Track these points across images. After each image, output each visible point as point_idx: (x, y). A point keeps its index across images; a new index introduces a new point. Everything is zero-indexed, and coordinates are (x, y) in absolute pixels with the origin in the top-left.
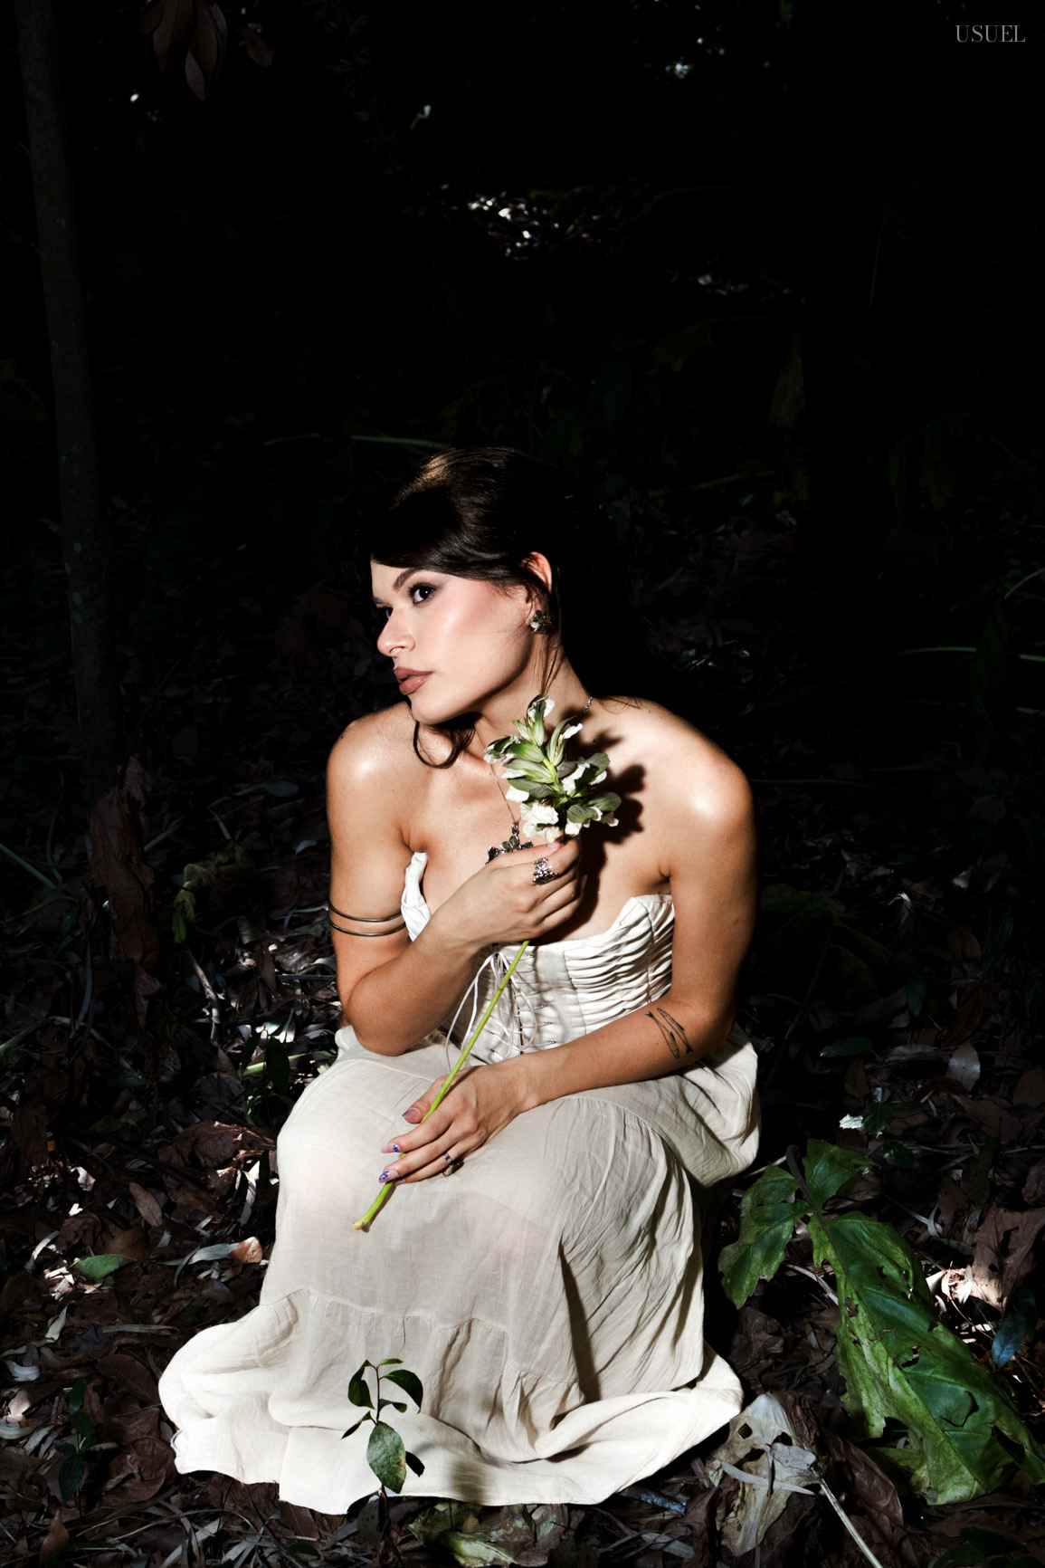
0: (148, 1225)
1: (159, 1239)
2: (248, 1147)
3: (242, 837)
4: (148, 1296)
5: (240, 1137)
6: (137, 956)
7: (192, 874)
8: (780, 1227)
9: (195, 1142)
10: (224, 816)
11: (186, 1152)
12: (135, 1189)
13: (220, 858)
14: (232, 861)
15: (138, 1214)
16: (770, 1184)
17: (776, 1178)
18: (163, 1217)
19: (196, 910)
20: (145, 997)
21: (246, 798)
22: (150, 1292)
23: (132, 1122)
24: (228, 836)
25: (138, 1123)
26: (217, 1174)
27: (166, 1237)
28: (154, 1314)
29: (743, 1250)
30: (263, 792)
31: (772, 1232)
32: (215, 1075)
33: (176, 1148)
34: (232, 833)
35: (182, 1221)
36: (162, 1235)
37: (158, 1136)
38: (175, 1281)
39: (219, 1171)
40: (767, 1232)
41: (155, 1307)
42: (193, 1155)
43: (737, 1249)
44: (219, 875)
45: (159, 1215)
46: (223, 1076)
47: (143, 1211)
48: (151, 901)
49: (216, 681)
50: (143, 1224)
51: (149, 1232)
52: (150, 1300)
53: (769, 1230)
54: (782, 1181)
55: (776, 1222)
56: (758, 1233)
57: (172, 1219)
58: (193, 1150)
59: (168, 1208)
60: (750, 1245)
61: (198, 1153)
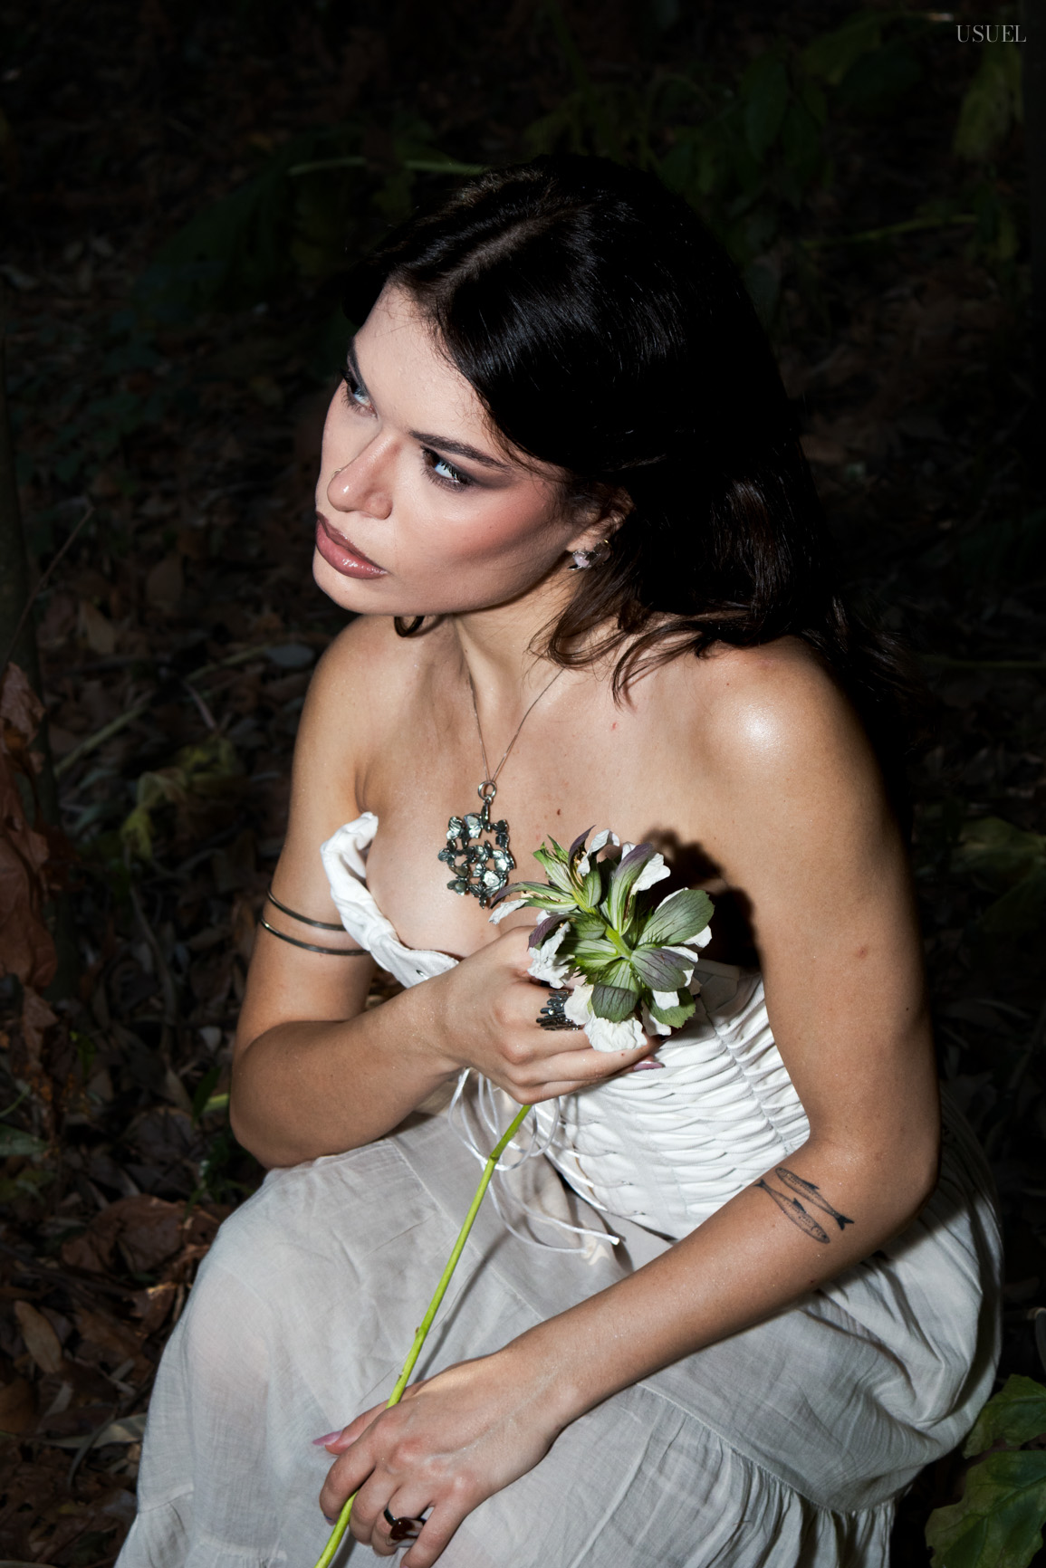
0: (38, 1371)
1: (53, 1395)
2: (199, 1238)
3: (232, 724)
4: (28, 1507)
5: (188, 1225)
6: (22, 969)
7: (155, 785)
8: (1035, 1490)
9: (121, 1230)
10: (207, 694)
11: (105, 1247)
12: (22, 1310)
13: (199, 756)
14: (215, 760)
15: (25, 1350)
16: (1016, 1407)
17: (1026, 1397)
18: (63, 1358)
19: (154, 839)
20: (38, 1030)
21: (240, 667)
22: (27, 1501)
23: (32, 1189)
24: (210, 722)
25: (41, 1190)
26: (146, 1296)
27: (65, 1392)
28: (31, 1538)
29: (971, 1523)
30: (264, 660)
31: (1021, 1498)
32: (161, 1110)
33: (91, 1243)
34: (217, 715)
35: (91, 1364)
36: (59, 1387)
37: (67, 1213)
38: (69, 1479)
39: (151, 1291)
40: (1013, 1497)
41: (35, 1524)
42: (116, 1252)
43: (961, 1518)
44: (190, 788)
45: (56, 1354)
46: (174, 1112)
47: (33, 1347)
48: (45, 886)
49: (212, 495)
50: (32, 1370)
51: (41, 1383)
52: (27, 1515)
53: (1017, 1494)
54: (1036, 1402)
55: (1029, 1483)
56: (997, 1499)
57: (78, 1360)
58: (116, 1244)
59: (72, 1341)
60: (983, 1517)
61: (123, 1248)
